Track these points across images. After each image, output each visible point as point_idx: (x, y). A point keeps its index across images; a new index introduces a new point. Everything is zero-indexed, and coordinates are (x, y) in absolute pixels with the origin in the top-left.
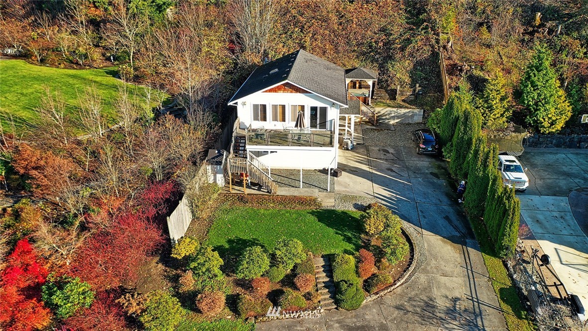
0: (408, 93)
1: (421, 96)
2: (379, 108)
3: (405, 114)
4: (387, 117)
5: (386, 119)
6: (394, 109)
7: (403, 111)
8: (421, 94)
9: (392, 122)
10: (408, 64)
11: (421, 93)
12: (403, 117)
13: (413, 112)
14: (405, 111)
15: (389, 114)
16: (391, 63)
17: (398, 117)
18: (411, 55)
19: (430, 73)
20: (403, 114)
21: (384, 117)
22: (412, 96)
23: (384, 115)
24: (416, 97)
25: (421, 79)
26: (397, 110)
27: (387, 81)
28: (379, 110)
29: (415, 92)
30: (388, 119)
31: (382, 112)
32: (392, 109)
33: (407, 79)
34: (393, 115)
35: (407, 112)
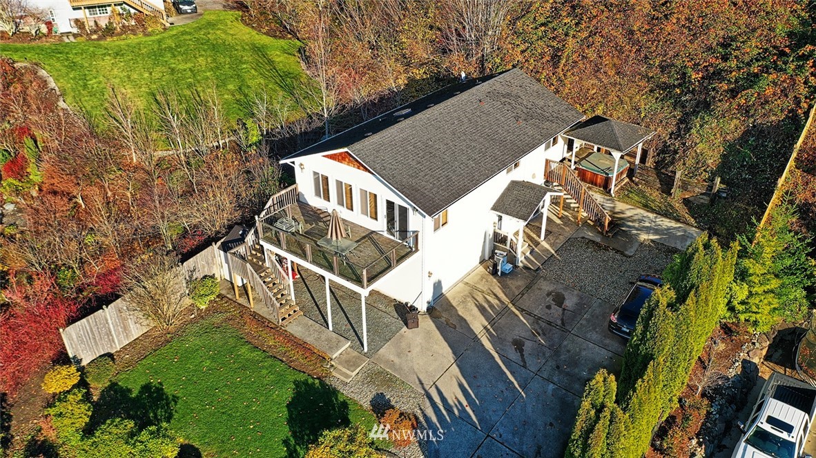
0: (697, 190)
1: (723, 201)
2: (625, 205)
3: (669, 229)
4: (636, 225)
5: (634, 227)
6: (651, 216)
7: (667, 223)
8: (725, 198)
9: (644, 237)
10: (734, 127)
11: (724, 195)
12: (666, 234)
13: (685, 231)
14: (669, 225)
15: (640, 221)
16: (703, 118)
17: (656, 232)
18: (746, 111)
19: (769, 156)
20: (666, 229)
21: (630, 224)
22: (705, 197)
23: (630, 219)
24: (712, 202)
25: (743, 166)
26: (656, 217)
27: (676, 152)
28: (623, 209)
29: (711, 190)
30: (637, 229)
31: (629, 214)
32: (646, 214)
33: (713, 160)
34: (647, 224)
35: (675, 228)
